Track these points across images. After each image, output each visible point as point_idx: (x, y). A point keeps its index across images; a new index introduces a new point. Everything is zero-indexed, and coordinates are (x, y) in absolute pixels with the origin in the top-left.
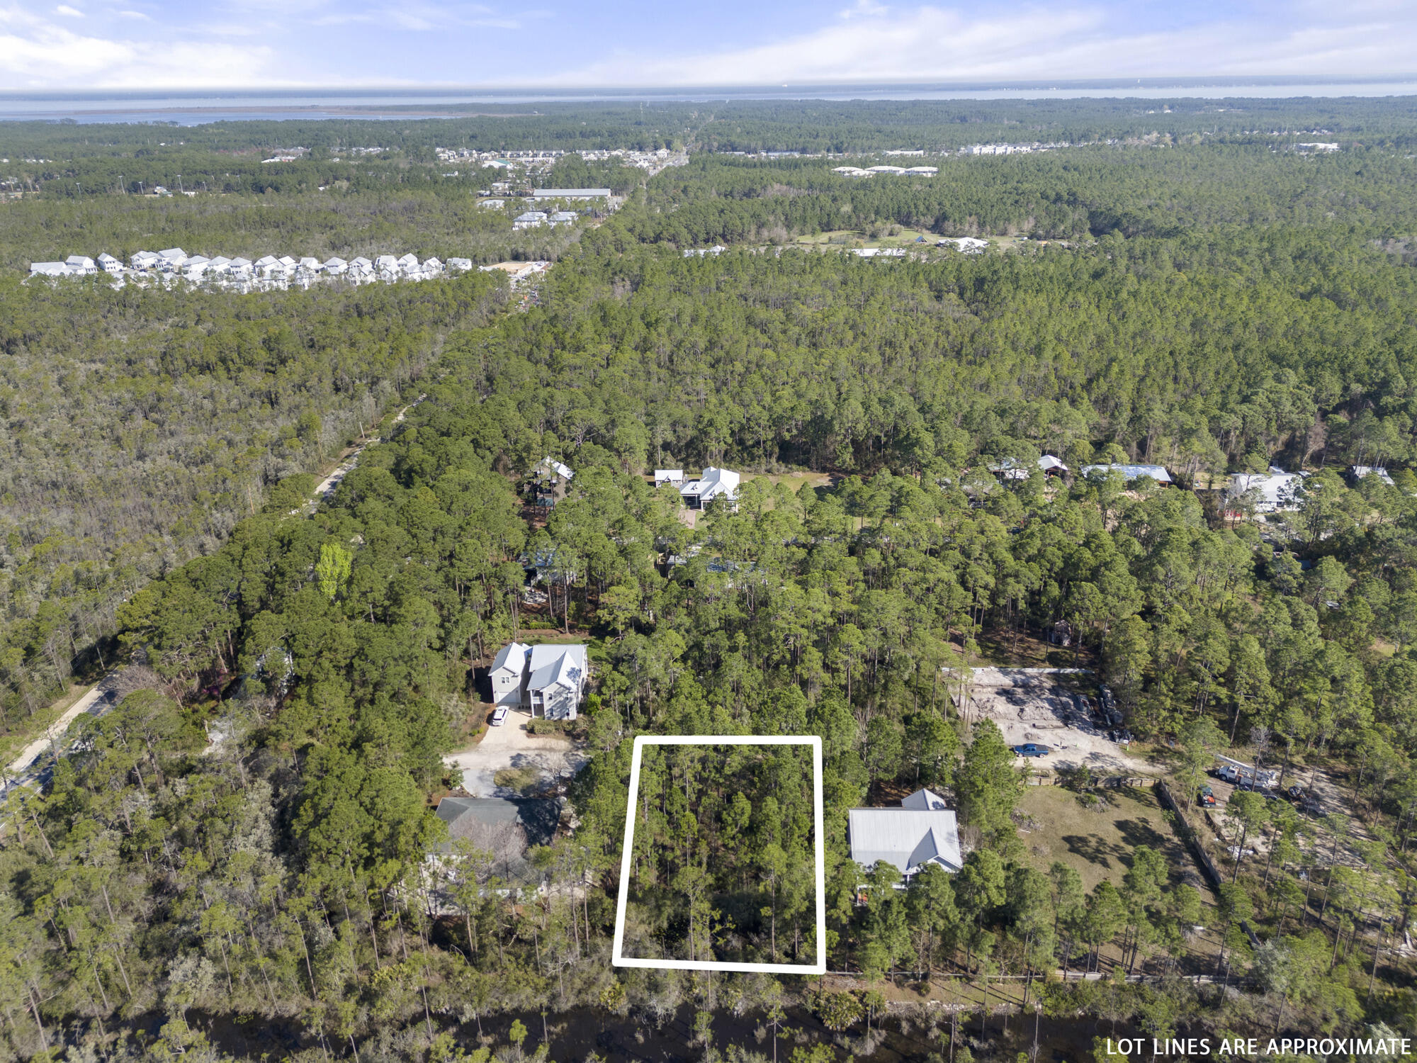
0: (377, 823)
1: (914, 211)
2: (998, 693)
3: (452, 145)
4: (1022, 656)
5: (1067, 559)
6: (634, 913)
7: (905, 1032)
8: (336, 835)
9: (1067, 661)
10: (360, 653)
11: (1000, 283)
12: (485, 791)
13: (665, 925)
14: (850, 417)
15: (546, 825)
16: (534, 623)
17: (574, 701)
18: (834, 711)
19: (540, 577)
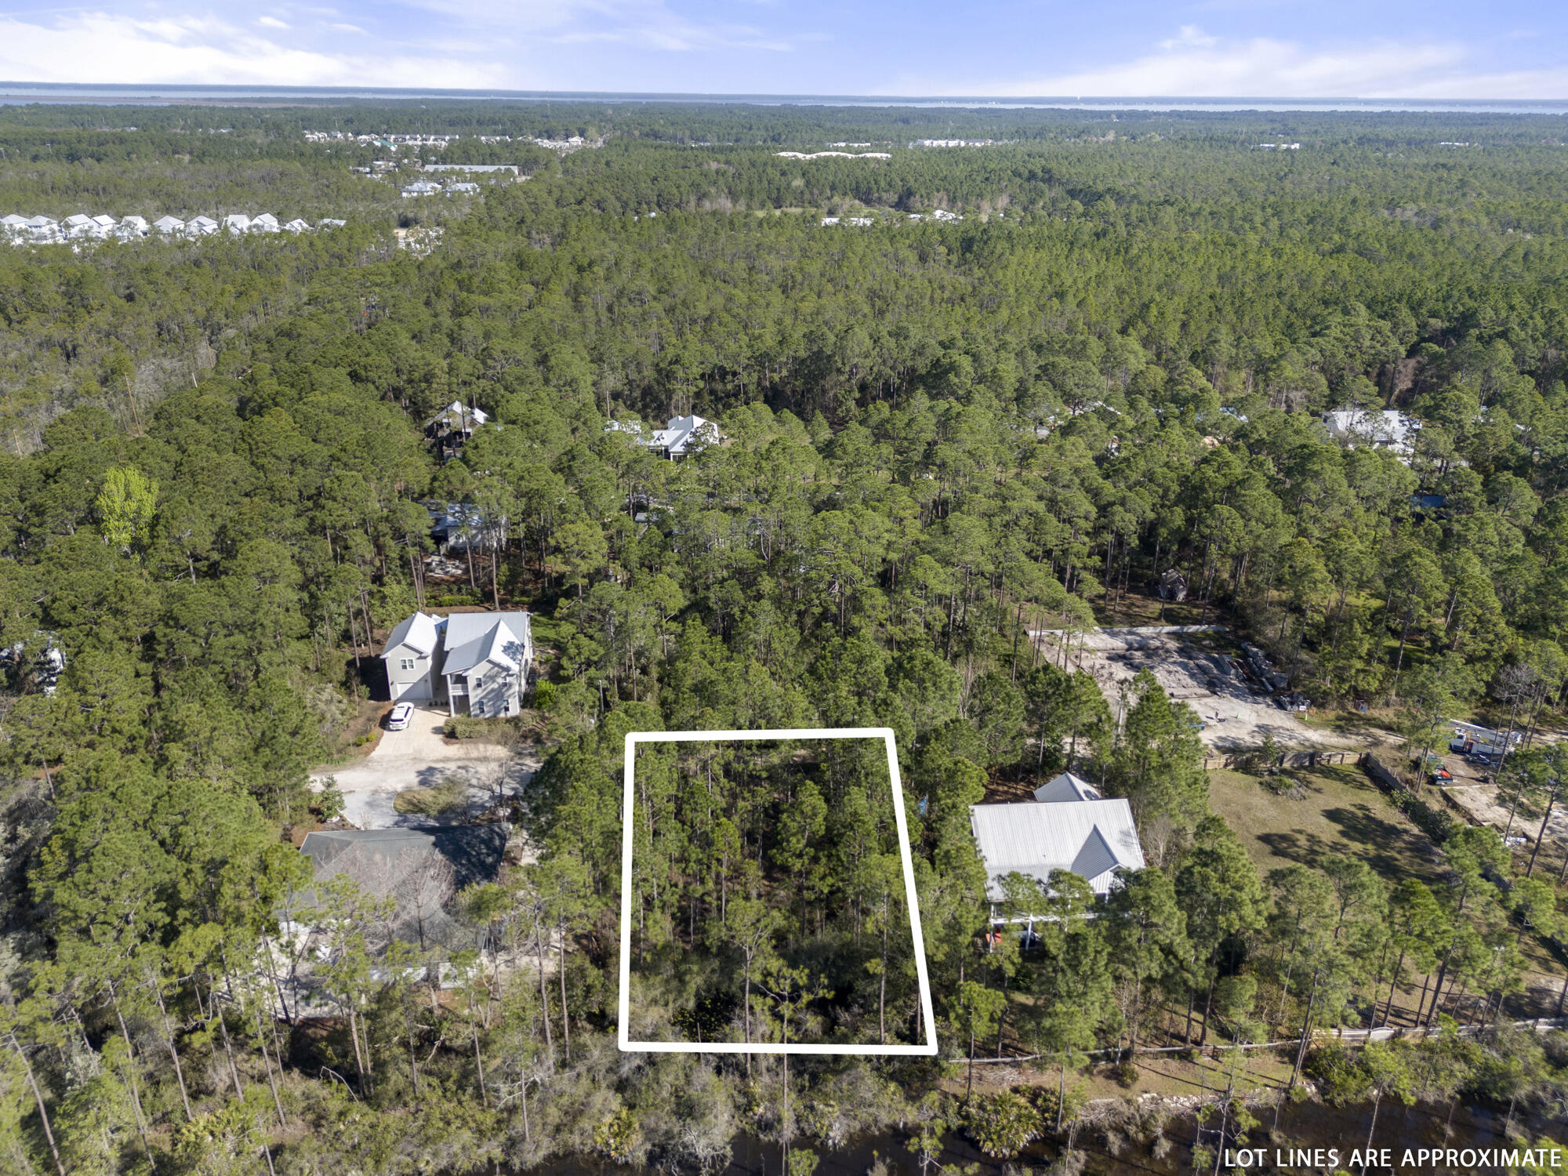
0: (182, 867)
1: (875, 188)
2: (1109, 658)
3: (325, 127)
4: (1127, 615)
5: (1184, 481)
6: (639, 988)
7: (1116, 1151)
8: (104, 890)
9: (1186, 618)
10: (169, 619)
11: (991, 244)
12: (380, 821)
13: (691, 1005)
14: (857, 351)
15: (482, 863)
16: (447, 598)
17: (516, 688)
18: (929, 663)
19: (452, 541)
